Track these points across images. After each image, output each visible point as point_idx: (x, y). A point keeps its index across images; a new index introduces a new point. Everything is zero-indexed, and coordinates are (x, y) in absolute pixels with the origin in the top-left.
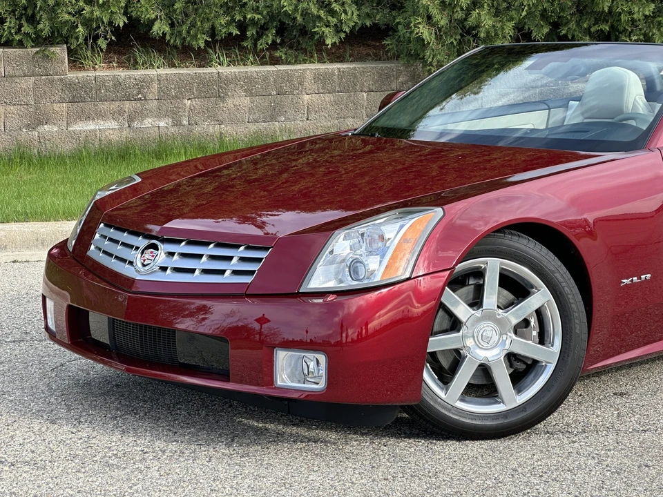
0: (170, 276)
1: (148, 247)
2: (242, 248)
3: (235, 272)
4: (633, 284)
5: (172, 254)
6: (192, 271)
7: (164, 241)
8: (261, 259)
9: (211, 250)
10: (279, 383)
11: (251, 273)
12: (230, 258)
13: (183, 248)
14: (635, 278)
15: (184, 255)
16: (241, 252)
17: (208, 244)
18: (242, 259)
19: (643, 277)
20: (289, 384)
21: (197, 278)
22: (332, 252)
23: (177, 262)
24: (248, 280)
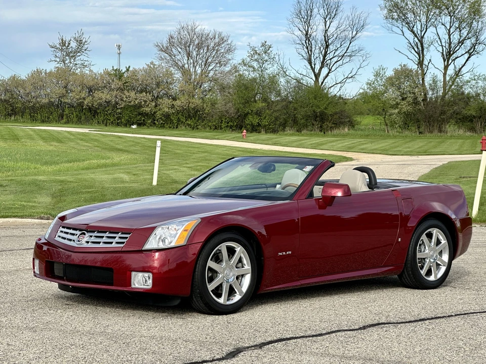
0: (90, 245)
1: (81, 234)
2: (120, 233)
3: (117, 243)
4: (283, 255)
5: (91, 236)
6: (99, 243)
7: (88, 232)
8: (127, 237)
9: (107, 234)
10: (133, 286)
11: (123, 243)
12: (115, 237)
13: (96, 234)
14: (284, 253)
15: (96, 237)
16: (120, 235)
17: (106, 232)
18: (120, 238)
19: (288, 253)
20: (137, 286)
21: (101, 245)
22: (155, 234)
23: (93, 239)
24: (122, 245)
